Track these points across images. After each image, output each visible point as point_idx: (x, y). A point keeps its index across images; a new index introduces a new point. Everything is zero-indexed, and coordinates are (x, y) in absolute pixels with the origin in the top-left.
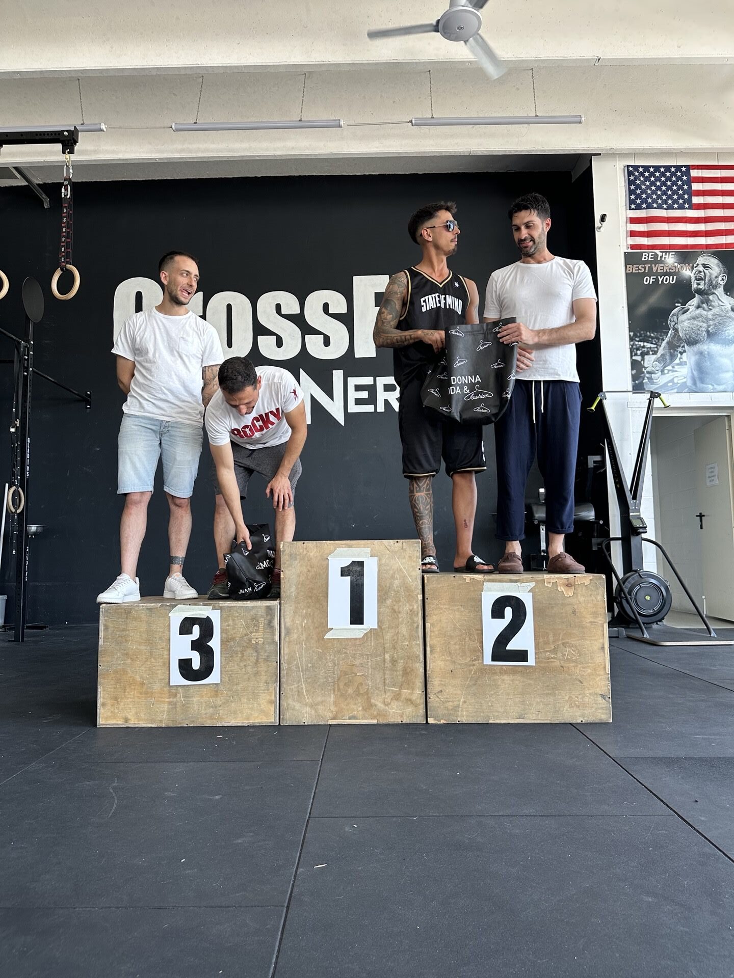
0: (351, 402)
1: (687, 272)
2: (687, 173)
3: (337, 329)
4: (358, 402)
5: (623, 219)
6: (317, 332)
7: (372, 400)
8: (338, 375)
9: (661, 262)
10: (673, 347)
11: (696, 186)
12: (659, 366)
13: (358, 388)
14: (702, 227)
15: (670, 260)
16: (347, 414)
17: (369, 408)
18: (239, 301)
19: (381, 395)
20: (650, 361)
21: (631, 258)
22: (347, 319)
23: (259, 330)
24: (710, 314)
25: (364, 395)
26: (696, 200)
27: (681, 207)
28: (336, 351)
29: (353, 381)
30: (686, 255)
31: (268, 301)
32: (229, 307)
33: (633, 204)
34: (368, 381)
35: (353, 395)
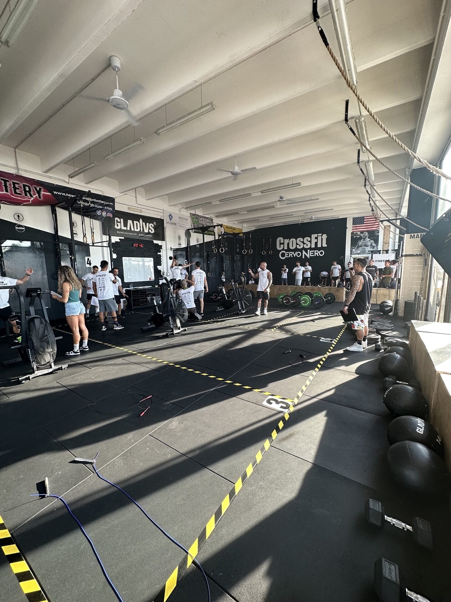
0: (310, 254)
1: (362, 235)
2: (364, 218)
3: (309, 244)
4: (312, 255)
5: (351, 227)
6: (306, 244)
7: (314, 254)
8: (309, 250)
9: (357, 233)
10: (358, 247)
11: (365, 220)
12: (355, 250)
13: (312, 252)
14: (365, 227)
15: (359, 233)
16: (310, 256)
17: (313, 256)
18: (294, 240)
19: (315, 253)
20: (354, 250)
21: (352, 233)
22: (310, 242)
23: (297, 244)
24: (365, 242)
25: (313, 253)
26: (365, 222)
27: (362, 224)
28: (309, 247)
29: (311, 251)
30: (362, 232)
31: (298, 239)
32: (293, 241)
33: (353, 224)
34: (313, 251)
35: (311, 253)
